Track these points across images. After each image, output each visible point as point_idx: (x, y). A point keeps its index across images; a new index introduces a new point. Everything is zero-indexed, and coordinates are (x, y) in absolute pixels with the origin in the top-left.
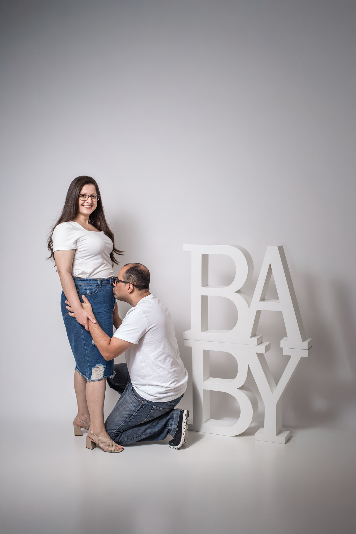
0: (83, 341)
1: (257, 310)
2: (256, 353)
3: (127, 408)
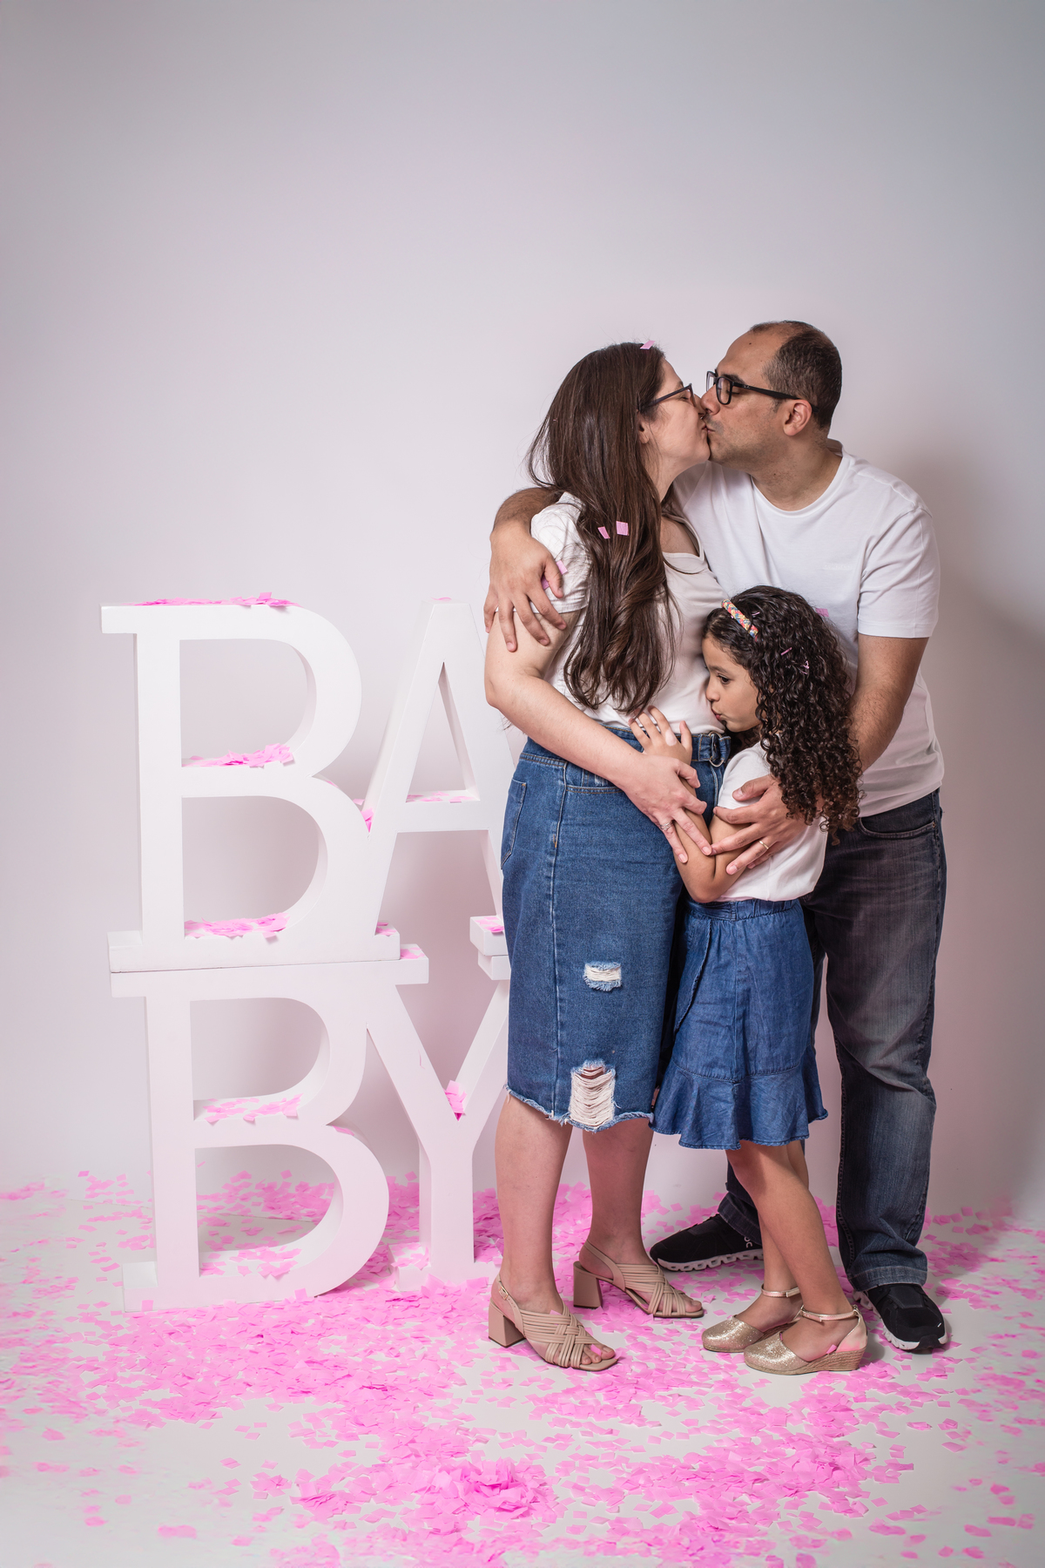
0: (549, 964)
1: (400, 835)
2: (400, 988)
3: (919, 885)
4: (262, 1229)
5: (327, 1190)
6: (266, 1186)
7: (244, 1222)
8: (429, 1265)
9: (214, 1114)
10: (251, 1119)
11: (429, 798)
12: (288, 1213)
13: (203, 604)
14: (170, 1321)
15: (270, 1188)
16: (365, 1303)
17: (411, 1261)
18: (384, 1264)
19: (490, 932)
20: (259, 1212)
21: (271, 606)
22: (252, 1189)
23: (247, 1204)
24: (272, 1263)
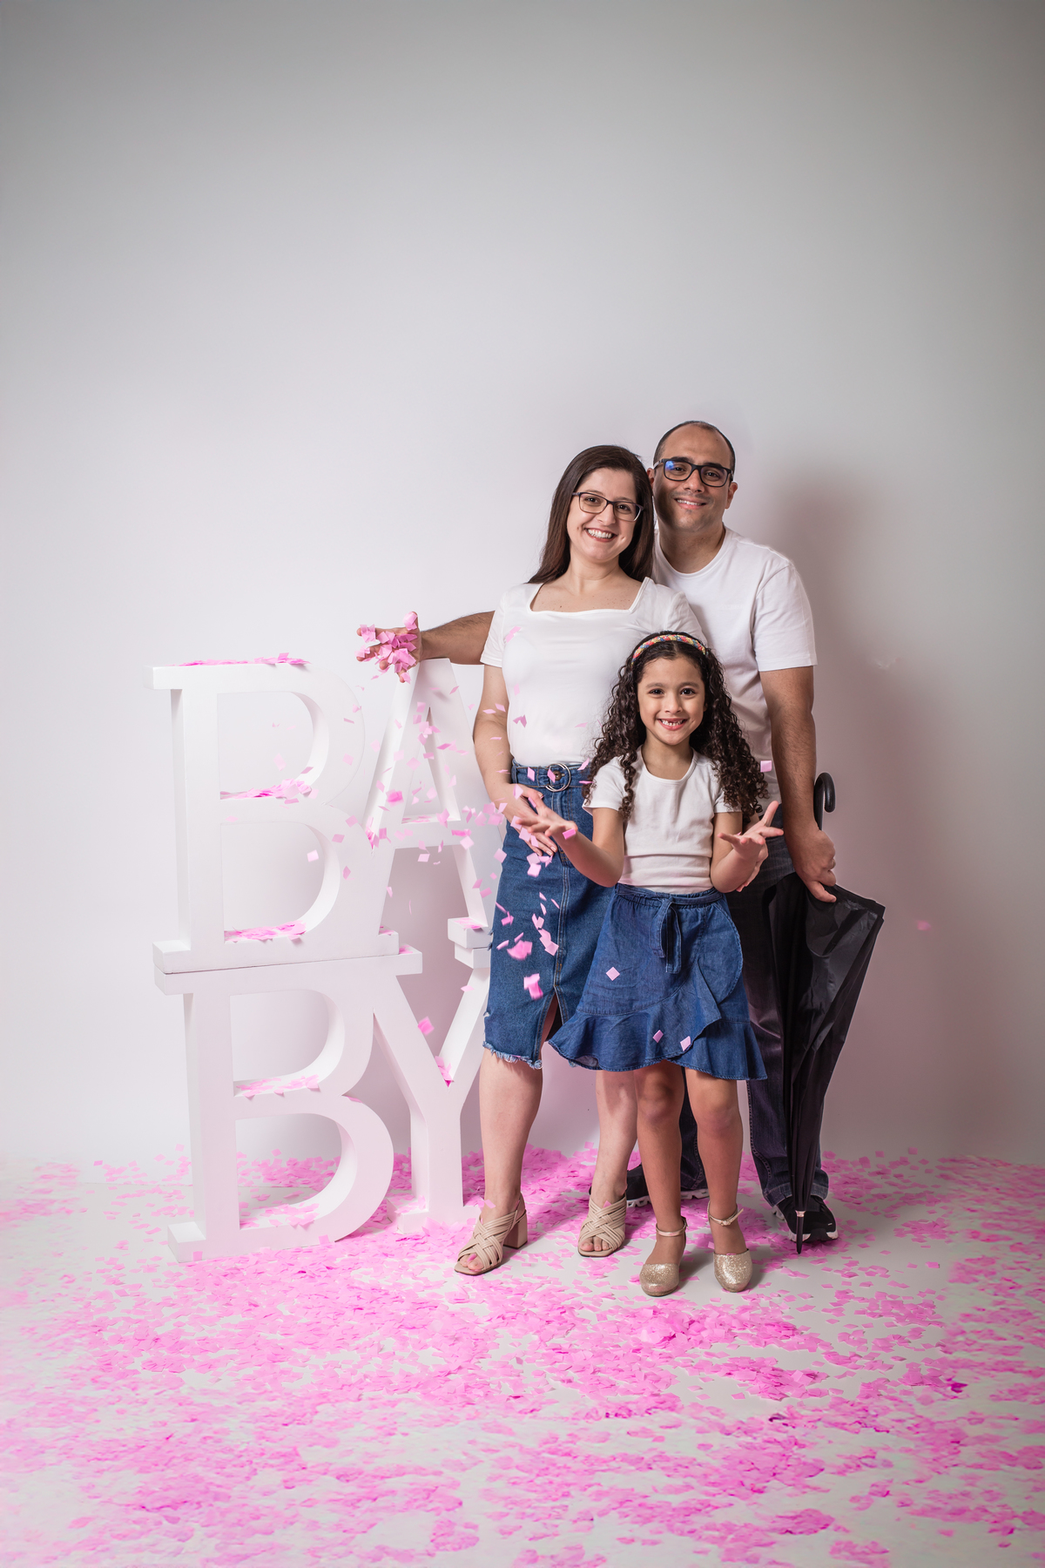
1: (399, 851)
2: (398, 977)
6: (260, 1164)
9: (249, 1091)
10: (281, 1092)
13: (233, 663)
14: (220, 1267)
16: (379, 1244)
18: (384, 1215)
21: (292, 665)
24: (296, 1215)
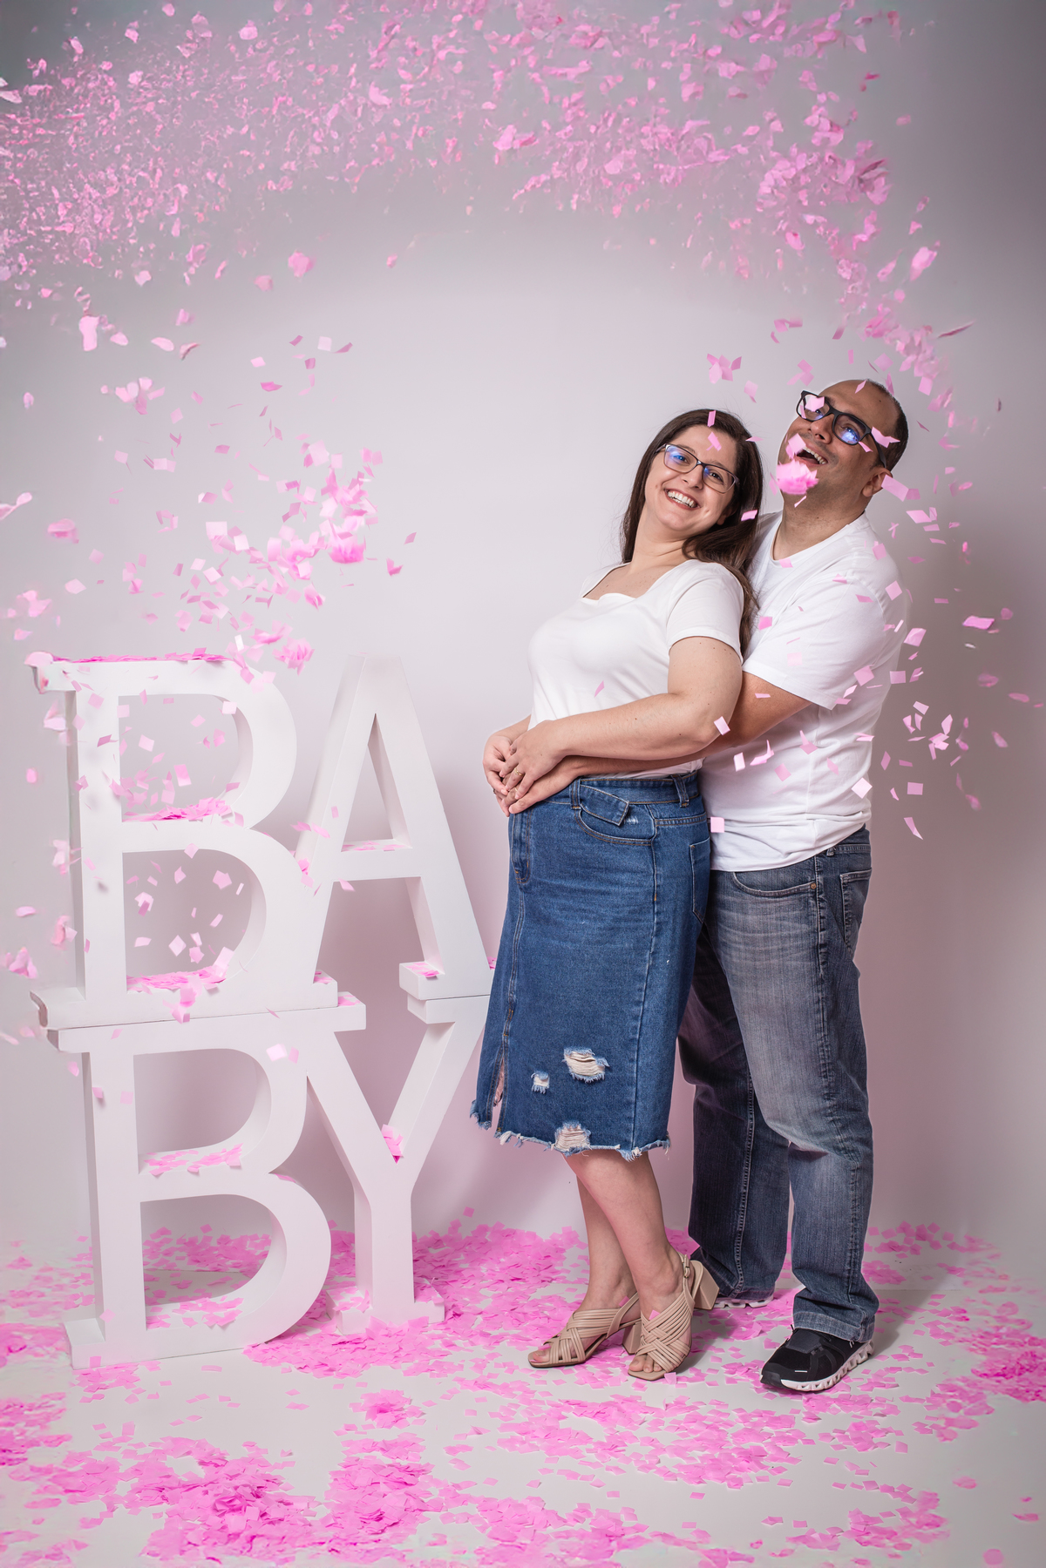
2: (338, 1035)
4: (191, 1283)
5: (248, 1243)
6: (187, 1241)
7: (172, 1276)
8: (371, 1307)
9: (158, 1167)
10: (194, 1170)
11: (362, 847)
12: (215, 1265)
13: (139, 660)
15: (192, 1242)
16: (312, 1348)
17: (352, 1305)
18: (322, 1309)
19: (424, 976)
20: (184, 1265)
21: (208, 661)
22: (173, 1244)
23: (171, 1259)
24: (215, 1313)
